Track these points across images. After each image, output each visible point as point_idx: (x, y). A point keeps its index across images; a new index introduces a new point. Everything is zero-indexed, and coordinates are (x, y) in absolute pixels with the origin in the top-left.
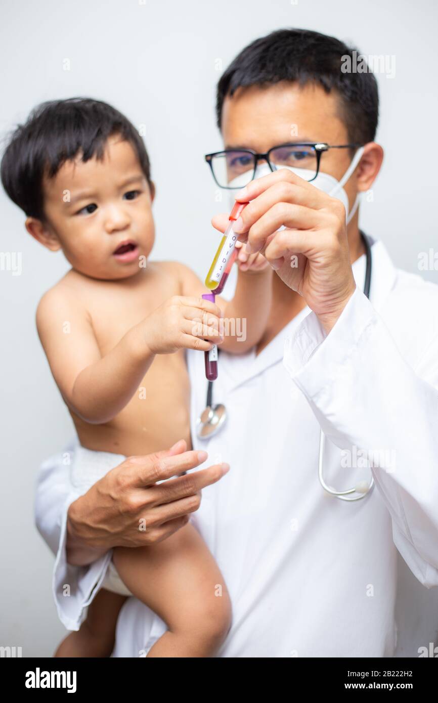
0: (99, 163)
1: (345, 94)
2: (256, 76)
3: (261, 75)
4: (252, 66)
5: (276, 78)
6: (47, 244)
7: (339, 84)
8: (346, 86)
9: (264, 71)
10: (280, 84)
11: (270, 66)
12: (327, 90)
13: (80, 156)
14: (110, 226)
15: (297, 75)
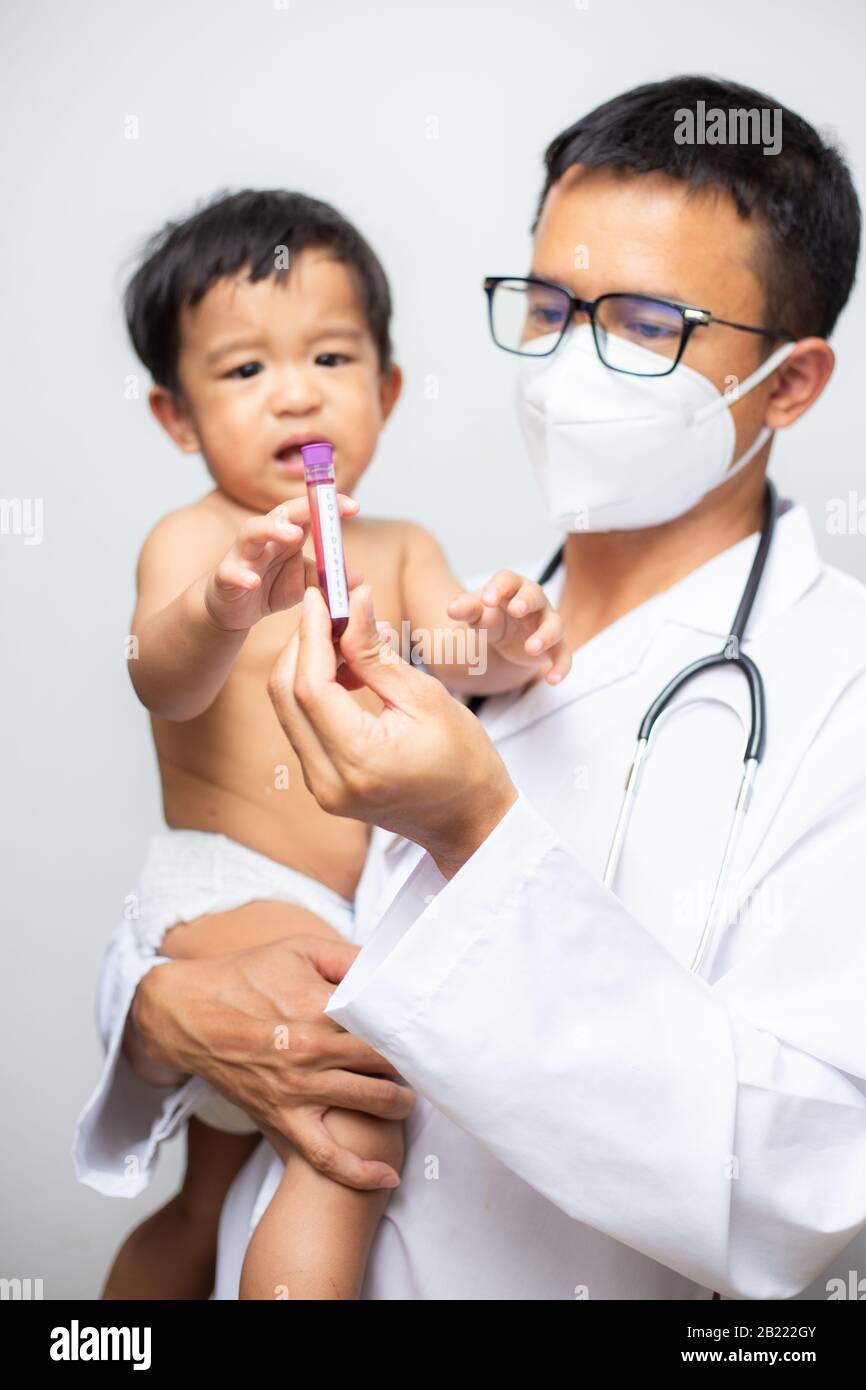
0: (279, 287)
1: (777, 229)
2: (608, 151)
3: (620, 152)
4: (607, 131)
5: (645, 163)
6: (181, 441)
7: (771, 205)
8: (783, 213)
9: (626, 145)
10: (654, 177)
11: (641, 138)
12: (744, 212)
13: (246, 272)
14: (281, 405)
15: (688, 168)
